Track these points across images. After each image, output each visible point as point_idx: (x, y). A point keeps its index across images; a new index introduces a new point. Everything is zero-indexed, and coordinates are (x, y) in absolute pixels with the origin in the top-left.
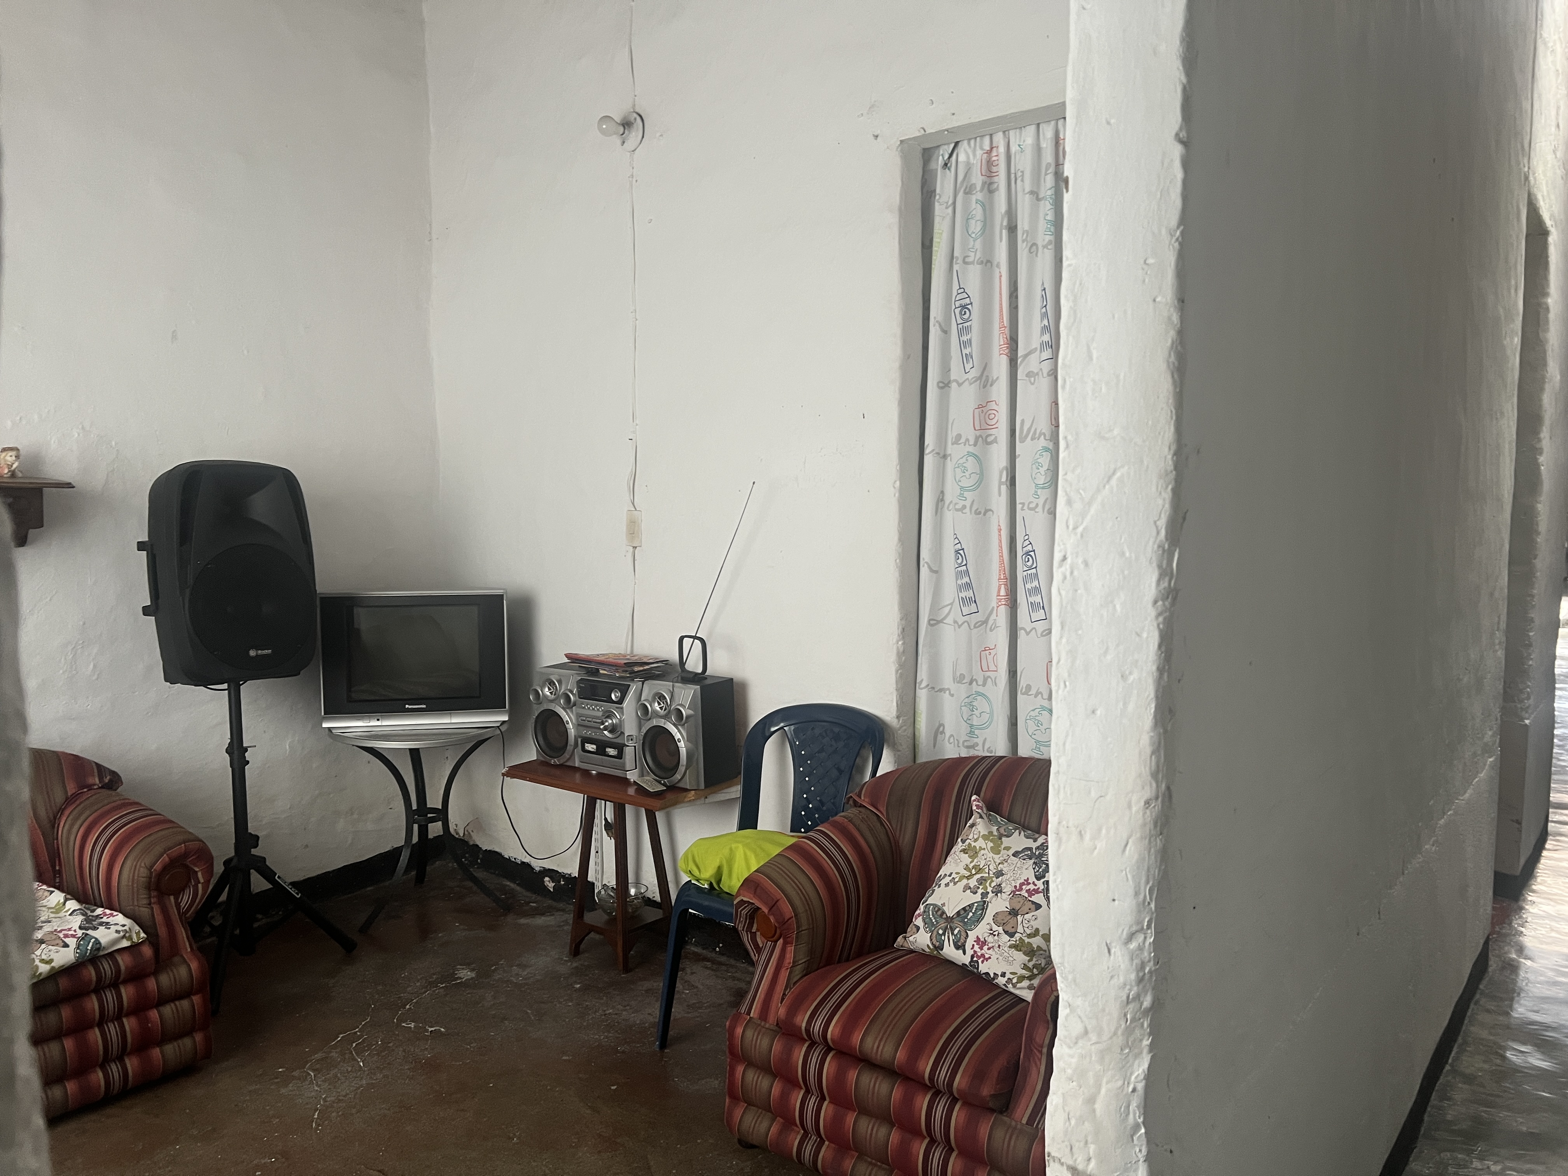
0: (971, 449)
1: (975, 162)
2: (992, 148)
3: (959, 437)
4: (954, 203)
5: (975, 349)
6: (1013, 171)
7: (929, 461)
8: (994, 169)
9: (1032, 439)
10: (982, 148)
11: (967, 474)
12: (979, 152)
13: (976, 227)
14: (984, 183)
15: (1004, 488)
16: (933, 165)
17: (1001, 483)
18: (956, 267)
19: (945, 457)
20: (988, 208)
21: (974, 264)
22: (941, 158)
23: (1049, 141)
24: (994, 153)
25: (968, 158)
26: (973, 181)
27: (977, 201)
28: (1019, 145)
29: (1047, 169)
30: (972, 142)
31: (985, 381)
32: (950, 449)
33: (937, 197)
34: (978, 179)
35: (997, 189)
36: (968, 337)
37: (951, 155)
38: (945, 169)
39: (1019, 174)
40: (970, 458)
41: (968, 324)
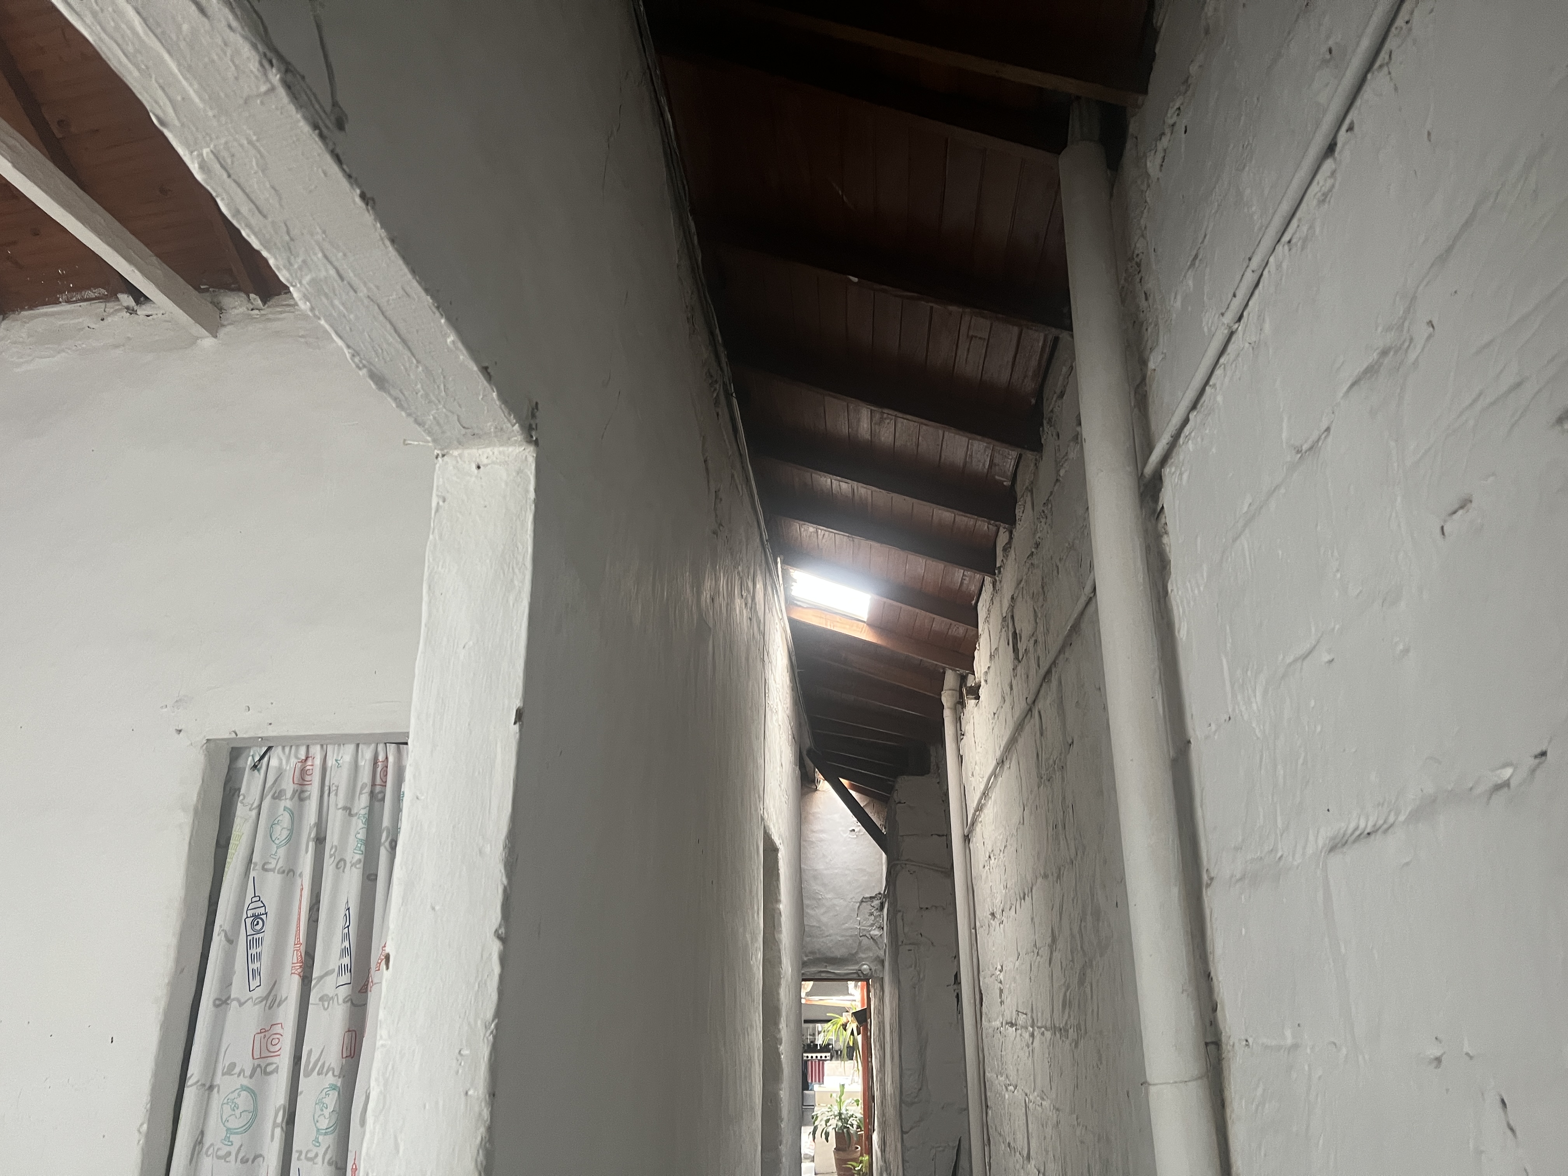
0: (245, 1082)
1: (288, 768)
2: (307, 758)
3: (233, 1065)
4: (260, 807)
5: (264, 965)
6: (327, 783)
7: (190, 1095)
8: (308, 778)
9: (319, 1074)
10: (296, 757)
11: (238, 1112)
12: (293, 761)
13: (281, 833)
14: (294, 792)
15: (278, 1132)
16: (240, 763)
17: (275, 1125)
18: (252, 874)
19: (211, 1088)
20: (296, 817)
21: (274, 872)
22: (250, 758)
23: (367, 762)
24: (309, 762)
25: (281, 763)
26: (284, 786)
27: (285, 809)
28: (336, 760)
29: (362, 789)
30: (287, 750)
31: (271, 1001)
32: (218, 1080)
33: (241, 798)
34: (289, 786)
35: (309, 797)
36: (258, 950)
37: (262, 757)
38: (254, 770)
39: (333, 788)
40: (244, 1093)
41: (260, 936)
